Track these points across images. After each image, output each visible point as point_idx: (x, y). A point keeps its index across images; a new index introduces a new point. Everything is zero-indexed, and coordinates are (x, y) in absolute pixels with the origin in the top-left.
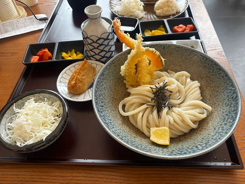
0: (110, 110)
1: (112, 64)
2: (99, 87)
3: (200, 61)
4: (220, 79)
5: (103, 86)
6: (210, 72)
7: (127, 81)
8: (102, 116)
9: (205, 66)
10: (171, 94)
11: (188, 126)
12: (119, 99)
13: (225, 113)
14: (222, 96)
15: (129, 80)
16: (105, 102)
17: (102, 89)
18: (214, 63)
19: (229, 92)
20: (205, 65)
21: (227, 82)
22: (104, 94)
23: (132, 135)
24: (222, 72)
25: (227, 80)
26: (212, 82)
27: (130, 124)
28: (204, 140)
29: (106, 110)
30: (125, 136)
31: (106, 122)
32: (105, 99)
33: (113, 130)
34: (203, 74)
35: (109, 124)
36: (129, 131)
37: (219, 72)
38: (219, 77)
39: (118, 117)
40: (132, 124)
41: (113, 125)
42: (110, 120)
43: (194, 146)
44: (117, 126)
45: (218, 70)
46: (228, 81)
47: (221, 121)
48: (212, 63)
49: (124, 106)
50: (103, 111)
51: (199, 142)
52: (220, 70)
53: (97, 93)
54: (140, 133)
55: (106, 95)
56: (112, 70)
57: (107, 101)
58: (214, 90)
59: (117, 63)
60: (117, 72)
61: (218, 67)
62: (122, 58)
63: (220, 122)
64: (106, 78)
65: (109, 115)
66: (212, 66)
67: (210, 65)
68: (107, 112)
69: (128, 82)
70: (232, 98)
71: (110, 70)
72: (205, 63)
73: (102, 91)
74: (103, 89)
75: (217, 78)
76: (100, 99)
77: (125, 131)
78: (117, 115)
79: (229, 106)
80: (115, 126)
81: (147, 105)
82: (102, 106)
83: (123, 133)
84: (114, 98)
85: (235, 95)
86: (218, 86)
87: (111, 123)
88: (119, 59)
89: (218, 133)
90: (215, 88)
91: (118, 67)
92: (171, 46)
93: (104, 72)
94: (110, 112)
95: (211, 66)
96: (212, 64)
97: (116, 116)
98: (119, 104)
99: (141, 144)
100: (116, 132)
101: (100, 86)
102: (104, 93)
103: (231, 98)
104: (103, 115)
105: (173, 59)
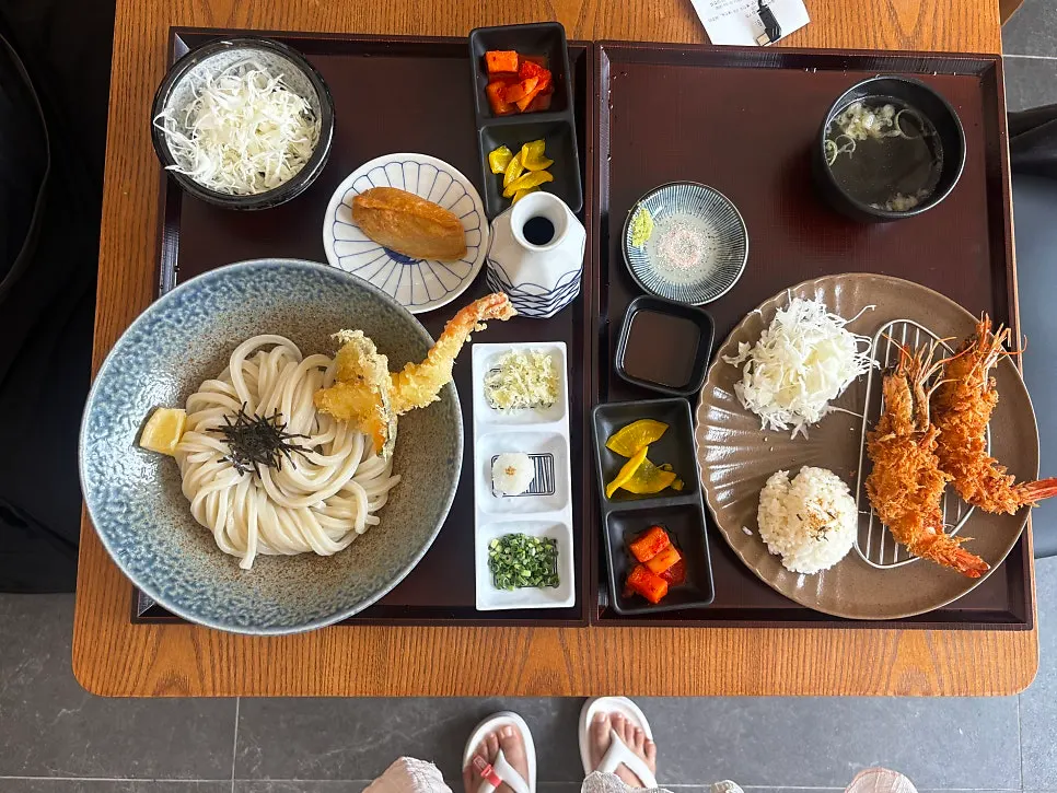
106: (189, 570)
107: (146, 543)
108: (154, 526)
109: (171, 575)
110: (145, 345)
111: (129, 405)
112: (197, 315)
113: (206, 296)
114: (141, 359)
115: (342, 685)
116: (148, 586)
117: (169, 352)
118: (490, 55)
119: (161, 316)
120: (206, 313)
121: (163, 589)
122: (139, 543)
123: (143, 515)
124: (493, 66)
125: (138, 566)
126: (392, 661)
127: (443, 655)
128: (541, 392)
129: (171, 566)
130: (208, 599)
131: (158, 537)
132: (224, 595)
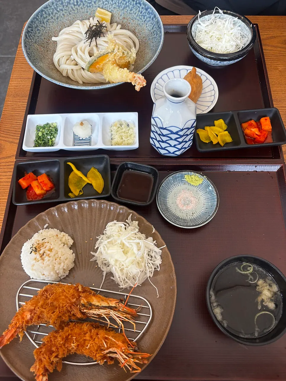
63: (51, 22)
79: (38, 28)
106: (53, 22)
107: (64, 9)
108: (70, 14)
109: (51, 15)
110: (132, 4)
111: (112, 3)
112: (144, 18)
113: (150, 18)
114: (127, 4)
115: (13, 84)
116: (47, 5)
117: (131, 14)
118: (268, 118)
119: (142, 5)
120: (145, 21)
121: (45, 10)
122: (63, 6)
123: (73, 10)
124: (263, 120)
125: (55, 4)
126: (18, 99)
127: (17, 115)
128: (117, 139)
129: (55, 16)
130: (41, 23)
131: (66, 14)
132: (43, 29)
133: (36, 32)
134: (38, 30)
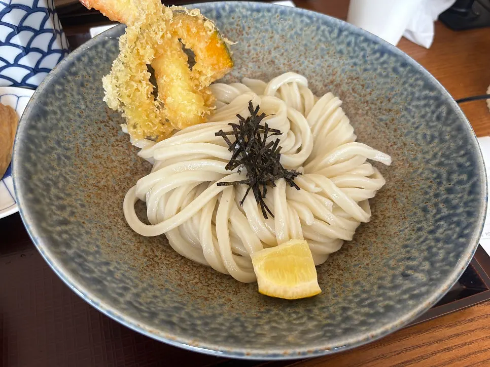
0: (95, 230)
1: (69, 78)
2: (38, 158)
3: (323, 39)
4: (387, 76)
5: (50, 153)
6: (355, 64)
7: (132, 122)
8: (72, 259)
9: (341, 52)
10: (279, 137)
11: (352, 219)
12: (117, 188)
13: (435, 162)
14: (408, 121)
15: (136, 120)
16: (70, 206)
17: (49, 164)
18: (362, 38)
19: (425, 106)
20: (339, 48)
21: (411, 81)
22: (61, 179)
23: (194, 293)
24: (389, 58)
25: (410, 75)
26: (368, 90)
27: (177, 259)
28: (413, 251)
29: (83, 231)
30: (176, 305)
31: (95, 275)
32: (69, 195)
33: (129, 297)
34: (339, 73)
35: (105, 279)
36: (179, 282)
37: (382, 60)
38: (384, 74)
39: (132, 247)
40: (183, 257)
41: (121, 281)
42: (107, 264)
43: (394, 276)
44: (136, 278)
45: (378, 55)
46: (413, 79)
47: (429, 184)
48: (356, 39)
49: (141, 207)
50: (72, 239)
51: (402, 260)
52: (382, 54)
53: (35, 178)
54: (215, 279)
55: (71, 180)
56: (72, 95)
57: (79, 202)
58: (380, 109)
59: (85, 73)
60: (91, 102)
61: (376, 47)
62: (99, 55)
63: (430, 187)
64: (56, 125)
65: (97, 246)
66: (359, 47)
67: (353, 45)
68: (86, 238)
69: (135, 127)
70: (439, 118)
71: (65, 96)
72: (339, 44)
73: (53, 168)
74: (55, 164)
75: (380, 75)
76: (50, 199)
77: (167, 289)
78: (125, 241)
79: (436, 141)
80: (128, 281)
81: (219, 184)
82: (65, 222)
83: (165, 297)
84: (101, 185)
85: (443, 109)
86: (387, 97)
87: (110, 273)
88: (91, 60)
89: (441, 219)
90: (381, 103)
91: (90, 85)
92: (237, 10)
93: (45, 104)
94: (99, 237)
95: (356, 48)
96: (358, 41)
97: (124, 244)
98: (122, 203)
99: (237, 320)
100: (140, 304)
101: (41, 156)
102: (61, 175)
103: (434, 119)
104: (75, 253)
105: (249, 46)
106: (426, 193)
107: (430, 237)
109: (445, 197)
122: (437, 240)
129: (436, 205)
130: (443, 155)
131: (414, 236)
132: (427, 152)
133: (431, 127)
134: (433, 137)
